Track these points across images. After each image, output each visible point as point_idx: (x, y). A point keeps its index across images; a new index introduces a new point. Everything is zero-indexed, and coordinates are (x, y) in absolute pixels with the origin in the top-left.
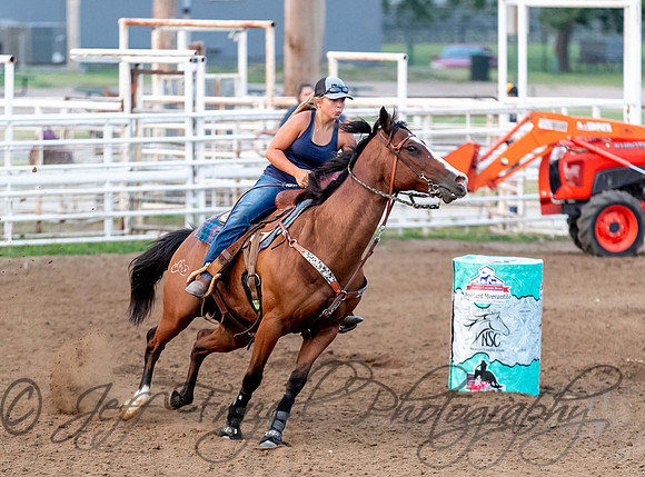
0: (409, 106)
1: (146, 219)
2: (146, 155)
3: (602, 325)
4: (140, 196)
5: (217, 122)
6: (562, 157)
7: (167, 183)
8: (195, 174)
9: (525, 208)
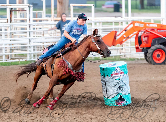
0: (95, 20)
1: (15, 55)
2: (15, 36)
3: (155, 86)
4: (13, 48)
5: (37, 25)
6: (142, 35)
7: (22, 44)
8: (30, 41)
9: (131, 50)
